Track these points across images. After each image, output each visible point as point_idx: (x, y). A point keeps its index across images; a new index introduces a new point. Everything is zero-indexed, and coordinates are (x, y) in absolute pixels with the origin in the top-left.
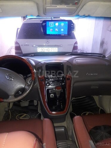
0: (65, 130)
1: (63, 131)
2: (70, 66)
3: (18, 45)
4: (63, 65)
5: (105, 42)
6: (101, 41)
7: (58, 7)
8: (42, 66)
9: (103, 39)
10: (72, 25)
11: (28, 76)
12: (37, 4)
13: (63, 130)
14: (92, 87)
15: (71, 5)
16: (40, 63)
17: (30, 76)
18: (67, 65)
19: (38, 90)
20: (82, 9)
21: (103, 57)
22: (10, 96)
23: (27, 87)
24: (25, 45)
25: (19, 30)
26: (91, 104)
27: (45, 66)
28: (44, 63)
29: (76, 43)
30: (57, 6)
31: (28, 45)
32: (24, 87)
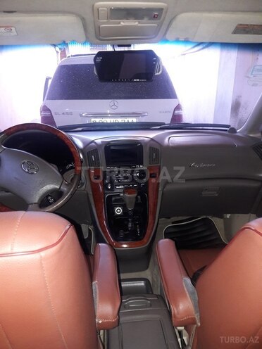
0: (146, 284)
1: (141, 286)
2: (157, 149)
3: (48, 114)
4: (141, 146)
5: (242, 103)
6: (233, 101)
7: (122, 23)
8: (96, 149)
9: (239, 97)
10: (154, 61)
11: (68, 167)
12: (83, 20)
13: (143, 284)
14: (205, 194)
15: (146, 20)
16: (93, 144)
17: (72, 168)
18: (150, 148)
19: (88, 198)
20: (170, 29)
21: (229, 131)
22: (30, 206)
23: (64, 189)
24: (63, 114)
25: (50, 81)
26: (208, 236)
27: (103, 148)
28: (102, 142)
29: (178, 107)
30: (119, 23)
31: (71, 113)
32: (58, 187)
